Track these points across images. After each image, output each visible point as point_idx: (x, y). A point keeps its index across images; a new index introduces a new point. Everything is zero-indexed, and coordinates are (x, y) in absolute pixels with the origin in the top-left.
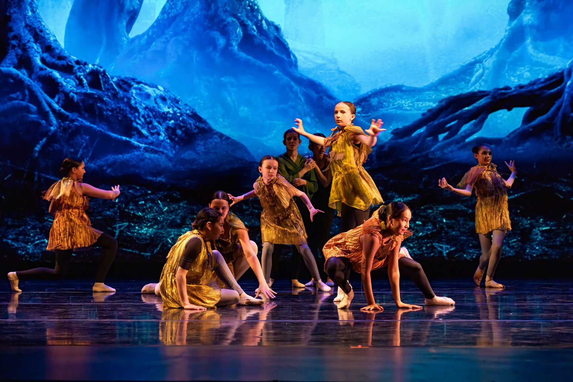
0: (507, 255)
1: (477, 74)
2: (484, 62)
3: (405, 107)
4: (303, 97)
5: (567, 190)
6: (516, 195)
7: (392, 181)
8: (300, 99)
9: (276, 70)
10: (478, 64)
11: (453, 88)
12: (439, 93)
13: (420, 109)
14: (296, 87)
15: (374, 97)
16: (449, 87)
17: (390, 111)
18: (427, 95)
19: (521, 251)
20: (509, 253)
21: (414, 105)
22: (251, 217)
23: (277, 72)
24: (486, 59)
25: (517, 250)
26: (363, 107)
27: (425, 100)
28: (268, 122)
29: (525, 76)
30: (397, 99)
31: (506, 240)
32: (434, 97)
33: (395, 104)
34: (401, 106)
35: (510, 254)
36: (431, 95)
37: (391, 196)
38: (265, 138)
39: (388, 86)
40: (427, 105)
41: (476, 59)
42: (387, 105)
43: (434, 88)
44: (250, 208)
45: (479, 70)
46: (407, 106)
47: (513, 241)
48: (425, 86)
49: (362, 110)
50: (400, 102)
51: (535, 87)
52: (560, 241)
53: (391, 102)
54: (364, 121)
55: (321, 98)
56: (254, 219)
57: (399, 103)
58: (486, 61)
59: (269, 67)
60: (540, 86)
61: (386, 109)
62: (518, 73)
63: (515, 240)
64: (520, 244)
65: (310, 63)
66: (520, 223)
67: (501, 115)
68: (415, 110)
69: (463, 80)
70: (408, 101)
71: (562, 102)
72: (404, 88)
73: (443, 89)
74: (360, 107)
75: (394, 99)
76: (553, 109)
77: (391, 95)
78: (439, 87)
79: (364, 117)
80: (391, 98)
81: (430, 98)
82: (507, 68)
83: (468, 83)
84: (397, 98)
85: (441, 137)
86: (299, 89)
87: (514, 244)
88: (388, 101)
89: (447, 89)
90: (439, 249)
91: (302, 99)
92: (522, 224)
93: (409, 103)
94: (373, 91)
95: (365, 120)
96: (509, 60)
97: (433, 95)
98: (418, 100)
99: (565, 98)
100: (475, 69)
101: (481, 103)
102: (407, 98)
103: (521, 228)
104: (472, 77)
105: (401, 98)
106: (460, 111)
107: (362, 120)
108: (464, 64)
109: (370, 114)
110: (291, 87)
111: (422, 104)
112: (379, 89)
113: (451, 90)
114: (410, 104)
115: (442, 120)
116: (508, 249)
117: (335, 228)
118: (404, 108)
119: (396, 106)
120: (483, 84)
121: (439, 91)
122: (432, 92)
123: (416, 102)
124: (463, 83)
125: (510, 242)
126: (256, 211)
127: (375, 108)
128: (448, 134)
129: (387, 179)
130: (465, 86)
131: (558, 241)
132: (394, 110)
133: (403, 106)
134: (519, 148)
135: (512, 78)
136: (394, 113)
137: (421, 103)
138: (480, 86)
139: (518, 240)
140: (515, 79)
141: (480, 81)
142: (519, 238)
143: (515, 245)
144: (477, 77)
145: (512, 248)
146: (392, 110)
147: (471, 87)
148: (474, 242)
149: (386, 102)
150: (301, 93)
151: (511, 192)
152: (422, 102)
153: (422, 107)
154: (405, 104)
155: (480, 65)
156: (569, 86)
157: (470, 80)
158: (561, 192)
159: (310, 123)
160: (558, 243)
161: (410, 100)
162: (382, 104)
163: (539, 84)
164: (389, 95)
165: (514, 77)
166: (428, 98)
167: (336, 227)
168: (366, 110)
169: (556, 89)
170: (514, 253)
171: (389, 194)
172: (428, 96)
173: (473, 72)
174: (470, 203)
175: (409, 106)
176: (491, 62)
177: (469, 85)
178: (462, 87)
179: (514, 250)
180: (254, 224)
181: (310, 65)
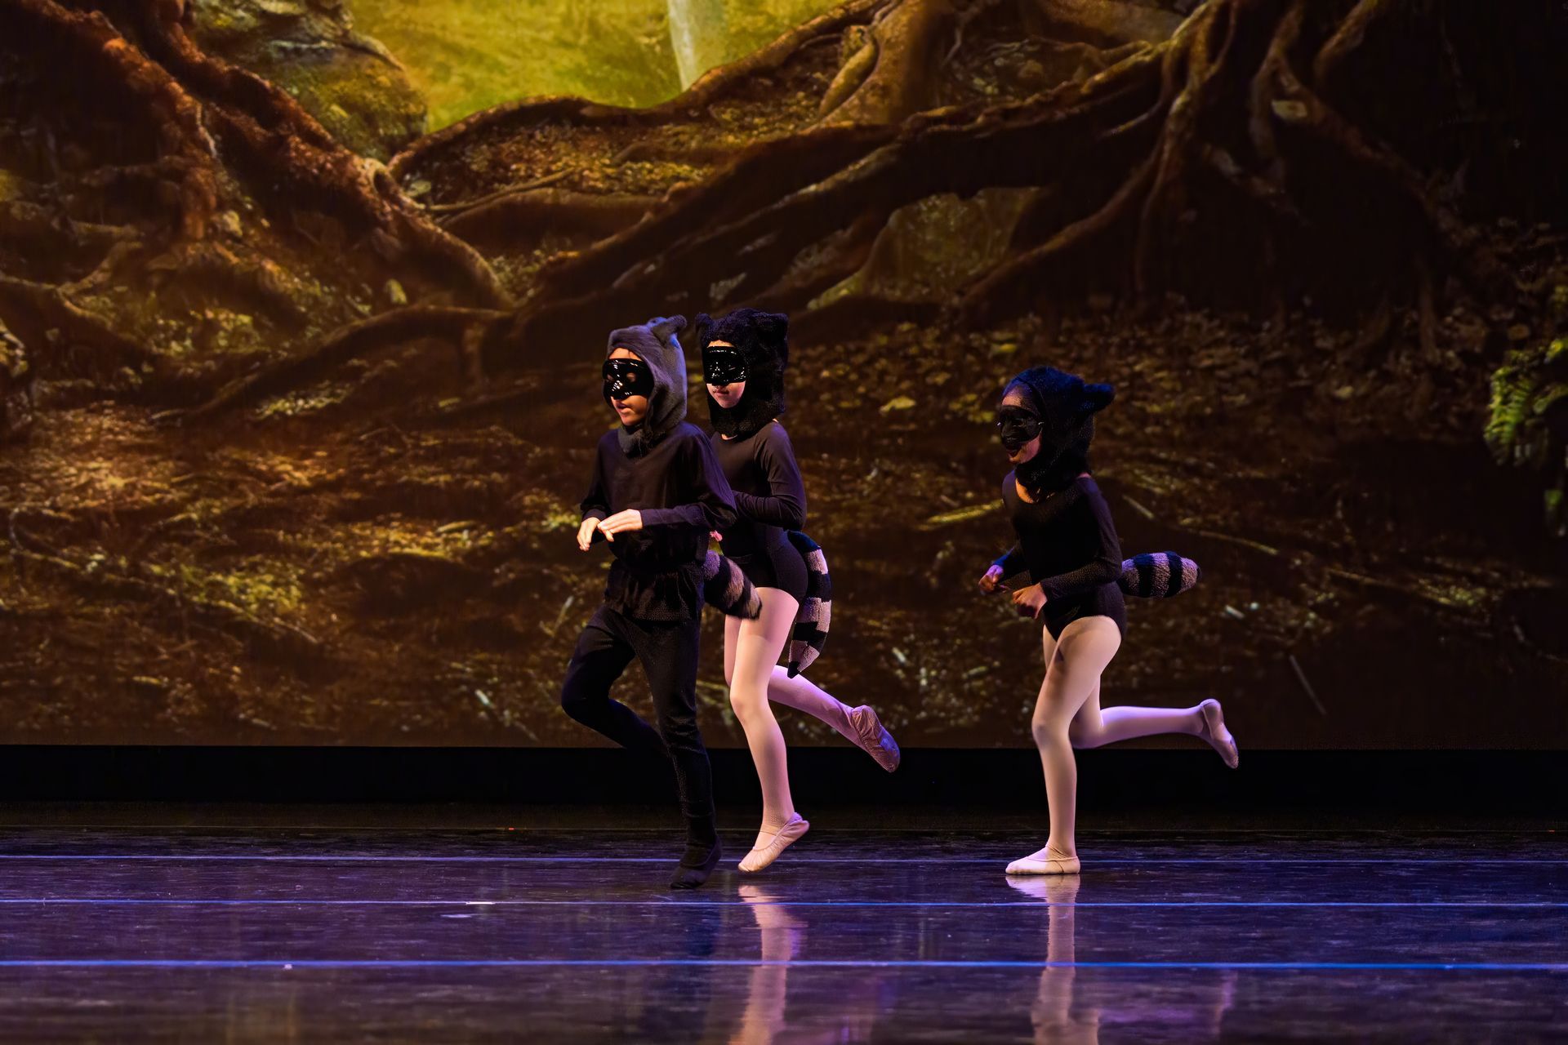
0: (952, 722)
1: (853, 62)
2: (875, 23)
3: (588, 178)
4: (212, 135)
5: (1167, 488)
6: (987, 507)
7: (538, 450)
8: (204, 146)
9: (115, 37)
10: (854, 28)
11: (762, 115)
12: (711, 131)
13: (643, 190)
14: (188, 99)
15: (477, 143)
16: (749, 107)
17: (536, 192)
18: (669, 137)
19: (1004, 711)
20: (960, 715)
21: (624, 173)
22: (17, 577)
23: (116, 44)
24: (884, 9)
25: (988, 705)
26: (434, 178)
27: (660, 156)
28: (82, 227)
29: (1022, 74)
30: (562, 151)
31: (949, 670)
32: (694, 144)
33: (554, 168)
34: (576, 178)
35: (962, 721)
36: (683, 138)
37: (536, 506)
38: (68, 288)
39: (532, 101)
40: (670, 173)
41: (847, 10)
42: (522, 173)
43: (693, 113)
44: (13, 546)
45: (858, 49)
46: (597, 175)
47: (973, 671)
48: (664, 105)
49: (434, 190)
50: (573, 163)
51: (1060, 115)
52: (1141, 672)
53: (540, 160)
54: (439, 230)
55: (281, 142)
56: (27, 588)
57: (567, 165)
58: (884, 16)
59: (89, 21)
60: (1076, 110)
61: (521, 185)
62: (999, 62)
63: (982, 669)
64: (998, 682)
65: (240, 13)
66: (1001, 609)
67: (935, 215)
68: (627, 191)
69: (803, 83)
70: (599, 158)
71: (1155, 170)
72: (585, 111)
73: (727, 116)
74: (424, 178)
75: (552, 153)
76: (1123, 194)
77: (538, 136)
78: (713, 110)
79: (438, 214)
80: (542, 145)
81: (683, 150)
82: (958, 44)
83: (820, 94)
84: (562, 147)
85: (719, 290)
86: (199, 108)
87: (978, 683)
88: (526, 156)
89: (745, 115)
90: (707, 700)
91: (212, 144)
92: (1006, 612)
93: (605, 165)
94: (472, 120)
95: (441, 225)
96: (965, 17)
97: (692, 138)
98: (635, 157)
99: (1166, 156)
100: (844, 47)
101: (863, 168)
102: (596, 148)
103: (1005, 624)
104: (833, 76)
105: (575, 144)
106: (787, 198)
107: (431, 226)
108: (807, 27)
109: (461, 204)
110: (170, 99)
111: (650, 172)
112: (498, 111)
113: (757, 120)
114: (609, 171)
115: (723, 229)
116: (954, 700)
117: (331, 623)
118: (584, 184)
119: (559, 175)
120: (871, 100)
121: (718, 124)
122: (687, 128)
123: (629, 164)
124: (801, 94)
125: (965, 676)
126: (37, 556)
127: (480, 183)
128: (745, 281)
129: (520, 442)
130: (807, 108)
131: (1134, 674)
132: (550, 191)
133: (582, 177)
134: (998, 335)
135: (978, 82)
136: (549, 201)
137: (648, 166)
138: (863, 107)
139: (991, 671)
140: (989, 84)
141: (861, 90)
142: (997, 664)
143: (980, 688)
144: (851, 73)
145: (972, 697)
146: (544, 190)
147: (831, 109)
148: (835, 675)
149: (519, 159)
150: (207, 122)
151: (969, 495)
152: (651, 162)
153: (653, 182)
154: (591, 170)
155: (862, 32)
156: (1182, 113)
157: (827, 86)
158: (1147, 497)
159: (240, 233)
160: (1135, 681)
161: (609, 155)
162: (507, 168)
163: (1070, 106)
164: (532, 136)
165: (983, 75)
166: (671, 149)
167: (334, 617)
168: (448, 187)
169: (1131, 123)
170: (976, 718)
171: (527, 500)
172: (674, 139)
173: (836, 54)
174: (821, 532)
175: (608, 177)
176: (904, 19)
177: (823, 102)
178: (794, 109)
179: (977, 707)
180: (24, 604)
181: (242, 18)
